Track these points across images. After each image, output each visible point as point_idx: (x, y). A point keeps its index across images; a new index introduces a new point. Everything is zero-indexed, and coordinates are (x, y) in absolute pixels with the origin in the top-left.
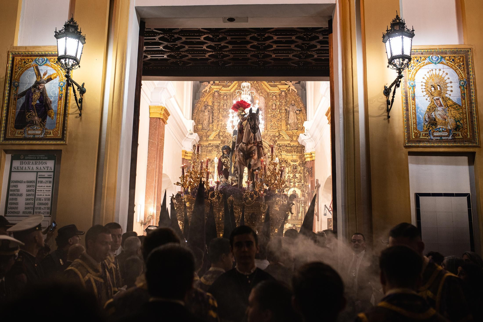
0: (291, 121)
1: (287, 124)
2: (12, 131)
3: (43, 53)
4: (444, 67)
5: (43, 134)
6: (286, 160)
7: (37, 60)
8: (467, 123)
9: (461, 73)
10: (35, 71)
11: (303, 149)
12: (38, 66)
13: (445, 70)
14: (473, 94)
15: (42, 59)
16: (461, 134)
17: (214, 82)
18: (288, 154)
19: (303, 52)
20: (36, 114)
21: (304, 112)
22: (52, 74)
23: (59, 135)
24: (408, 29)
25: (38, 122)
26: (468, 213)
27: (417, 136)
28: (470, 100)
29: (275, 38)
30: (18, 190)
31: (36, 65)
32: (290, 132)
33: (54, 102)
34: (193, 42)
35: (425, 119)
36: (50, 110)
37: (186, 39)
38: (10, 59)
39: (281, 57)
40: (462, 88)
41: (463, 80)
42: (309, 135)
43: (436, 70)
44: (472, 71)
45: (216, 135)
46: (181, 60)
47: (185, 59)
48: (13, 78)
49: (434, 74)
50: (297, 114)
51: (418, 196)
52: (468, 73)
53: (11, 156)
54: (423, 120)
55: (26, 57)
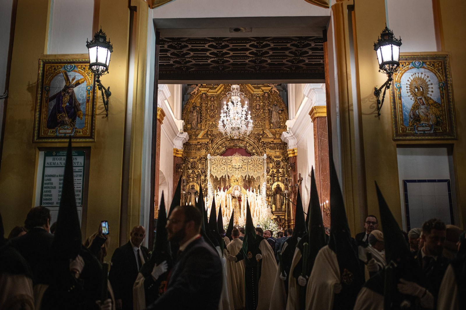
0: (273, 120)
1: (270, 123)
2: (44, 131)
3: (71, 60)
4: (426, 71)
5: (73, 133)
6: (270, 157)
7: (66, 66)
8: (446, 119)
9: (440, 76)
10: (65, 76)
11: (286, 146)
12: (67, 72)
13: (426, 74)
14: (451, 94)
15: (70, 66)
16: (442, 129)
17: (202, 85)
18: (272, 151)
19: (296, 58)
20: (67, 115)
21: (286, 112)
22: (80, 79)
23: (88, 134)
24: (396, 39)
25: (69, 122)
26: (448, 196)
27: (404, 131)
28: (448, 99)
29: (272, 45)
30: (52, 184)
31: (65, 72)
32: (273, 130)
33: (83, 104)
34: (198, 49)
35: (410, 116)
36: (78, 111)
37: (192, 46)
38: (41, 66)
39: (275, 63)
40: (441, 89)
41: (442, 82)
42: (292, 133)
43: (418, 73)
44: (450, 75)
45: (205, 134)
46: (186, 65)
47: (188, 64)
48: (44, 83)
49: (417, 77)
50: (279, 113)
51: (405, 182)
52: (446, 76)
53: (44, 153)
54: (408, 117)
55: (55, 64)
